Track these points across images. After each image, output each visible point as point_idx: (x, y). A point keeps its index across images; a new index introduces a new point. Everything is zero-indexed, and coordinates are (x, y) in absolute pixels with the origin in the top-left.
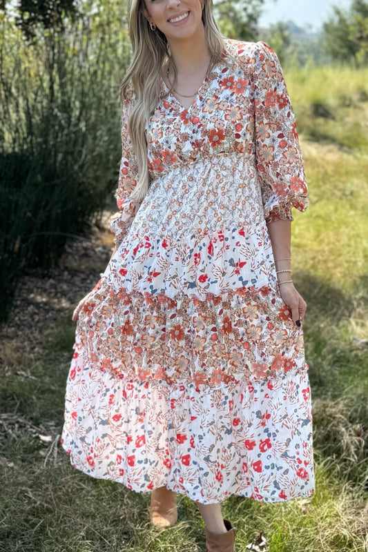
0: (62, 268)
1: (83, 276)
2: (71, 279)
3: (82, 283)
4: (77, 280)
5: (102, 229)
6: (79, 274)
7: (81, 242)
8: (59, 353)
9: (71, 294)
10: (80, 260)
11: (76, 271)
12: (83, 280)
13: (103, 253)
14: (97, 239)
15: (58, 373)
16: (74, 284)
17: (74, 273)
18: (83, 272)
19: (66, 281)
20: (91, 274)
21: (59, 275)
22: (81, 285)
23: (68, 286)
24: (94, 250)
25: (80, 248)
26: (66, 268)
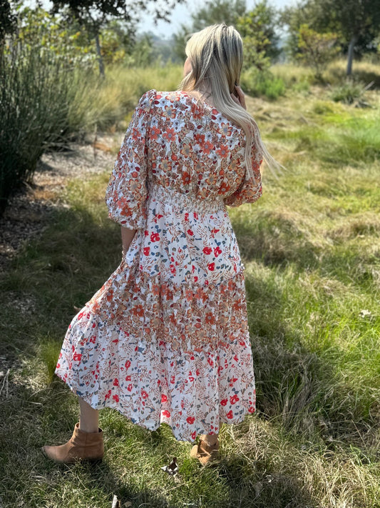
0: (6, 218)
1: (22, 225)
2: (13, 228)
3: (22, 231)
4: (17, 228)
5: (34, 187)
6: (18, 223)
7: (19, 197)
8: (6, 293)
9: (13, 241)
10: (19, 212)
11: (16, 221)
12: (22, 228)
13: (35, 205)
14: (31, 194)
15: (6, 311)
16: (15, 232)
17: (15, 222)
18: (22, 222)
19: (9, 230)
20: (27, 223)
21: (4, 224)
22: (21, 233)
23: (11, 234)
24: (28, 203)
25: (19, 202)
26: (9, 219)
